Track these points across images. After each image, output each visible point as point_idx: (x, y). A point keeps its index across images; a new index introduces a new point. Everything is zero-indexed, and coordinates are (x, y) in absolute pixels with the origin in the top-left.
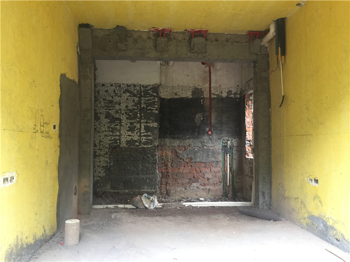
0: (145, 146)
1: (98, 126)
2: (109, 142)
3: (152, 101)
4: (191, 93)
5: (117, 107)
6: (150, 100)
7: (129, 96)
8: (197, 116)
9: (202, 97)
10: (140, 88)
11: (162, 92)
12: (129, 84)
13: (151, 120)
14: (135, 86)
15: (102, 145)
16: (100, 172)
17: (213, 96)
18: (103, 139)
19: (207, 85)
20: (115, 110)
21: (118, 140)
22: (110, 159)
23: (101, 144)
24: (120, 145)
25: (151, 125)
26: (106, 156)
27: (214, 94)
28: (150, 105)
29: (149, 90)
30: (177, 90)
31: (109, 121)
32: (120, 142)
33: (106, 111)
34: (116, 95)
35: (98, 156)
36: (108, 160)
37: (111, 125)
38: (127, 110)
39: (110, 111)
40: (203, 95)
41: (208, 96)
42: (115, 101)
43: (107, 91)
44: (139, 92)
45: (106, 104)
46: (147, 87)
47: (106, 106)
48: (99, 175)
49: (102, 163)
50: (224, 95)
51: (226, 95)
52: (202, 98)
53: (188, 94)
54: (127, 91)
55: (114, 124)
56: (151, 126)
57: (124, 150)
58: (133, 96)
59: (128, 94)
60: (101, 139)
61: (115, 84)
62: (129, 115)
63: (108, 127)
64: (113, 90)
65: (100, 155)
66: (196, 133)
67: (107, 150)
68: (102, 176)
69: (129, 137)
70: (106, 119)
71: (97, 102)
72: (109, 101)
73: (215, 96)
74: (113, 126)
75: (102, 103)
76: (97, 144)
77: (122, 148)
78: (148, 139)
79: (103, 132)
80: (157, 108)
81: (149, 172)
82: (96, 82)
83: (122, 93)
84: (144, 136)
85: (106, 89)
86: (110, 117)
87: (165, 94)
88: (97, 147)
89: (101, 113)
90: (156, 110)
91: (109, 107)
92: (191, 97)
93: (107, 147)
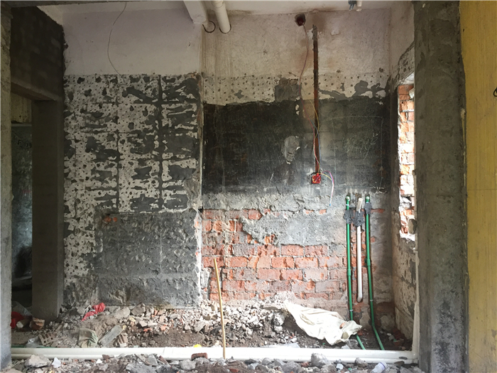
0: (172, 211)
1: (72, 168)
2: (94, 202)
3: (184, 112)
4: (272, 92)
5: (111, 126)
6: (180, 109)
7: (135, 102)
8: (286, 143)
9: (298, 99)
10: (159, 84)
11: (210, 92)
12: (134, 77)
13: (184, 152)
14: (147, 79)
15: (81, 209)
16: (77, 267)
17: (322, 97)
18: (82, 195)
19: (309, 72)
20: (106, 134)
21: (113, 197)
22: (97, 238)
23: (79, 206)
24: (117, 209)
25: (184, 164)
26: (88, 232)
27: (324, 92)
28: (180, 119)
29: (177, 88)
30: (241, 85)
31: (95, 157)
32: (118, 202)
33: (88, 135)
34: (108, 100)
35: (73, 232)
36: (92, 240)
37: (98, 165)
38: (133, 133)
39: (96, 137)
40: (300, 95)
41: (312, 96)
42: (106, 114)
43: (88, 93)
44: (157, 93)
45: (87, 121)
46: (173, 80)
47: (87, 125)
48: (75, 273)
49: (80, 248)
50: (349, 92)
51: (354, 92)
52: (297, 102)
53: (267, 95)
54: (131, 91)
55: (106, 164)
56: (183, 167)
57: (126, 218)
58: (143, 103)
59: (134, 98)
60: (78, 197)
61: (106, 76)
62: (135, 143)
63: (93, 171)
64: (101, 91)
65: (76, 231)
66: (285, 181)
67: (92, 221)
68: (81, 275)
69: (136, 191)
70: (88, 154)
71: (70, 118)
72: (93, 114)
73: (328, 97)
74: (102, 168)
75: (78, 118)
76: (70, 208)
77: (122, 216)
78: (177, 196)
79: (82, 181)
80: (195, 126)
81: (181, 267)
82: (67, 73)
83: (120, 95)
84: (168, 188)
85: (87, 89)
86: (95, 149)
87: (215, 96)
88: (70, 212)
89: (77, 141)
90: (195, 130)
91: (93, 126)
92: (272, 100)
93: (91, 213)
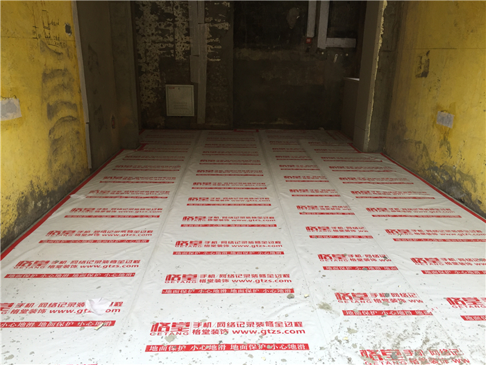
1: (141, 26)
2: (158, 52)
8: (290, 13)
13: (220, 17)
15: (150, 56)
16: (149, 97)
18: (150, 46)
21: (172, 49)
22: (162, 78)
23: (148, 54)
24: (174, 57)
25: (220, 26)
26: (155, 73)
31: (157, 18)
32: (175, 52)
36: (158, 79)
37: (160, 25)
48: (148, 101)
49: (150, 84)
55: (165, 24)
57: (181, 64)
60: (147, 48)
62: (186, 9)
63: (157, 29)
65: (147, 72)
66: (288, 41)
67: (157, 65)
68: (152, 102)
69: (187, 45)
70: (153, 16)
74: (163, 27)
76: (142, 55)
77: (178, 63)
78: (215, 49)
84: (209, 44)
86: (157, 12)
88: (142, 59)
89: (144, 6)
93: (156, 60)
